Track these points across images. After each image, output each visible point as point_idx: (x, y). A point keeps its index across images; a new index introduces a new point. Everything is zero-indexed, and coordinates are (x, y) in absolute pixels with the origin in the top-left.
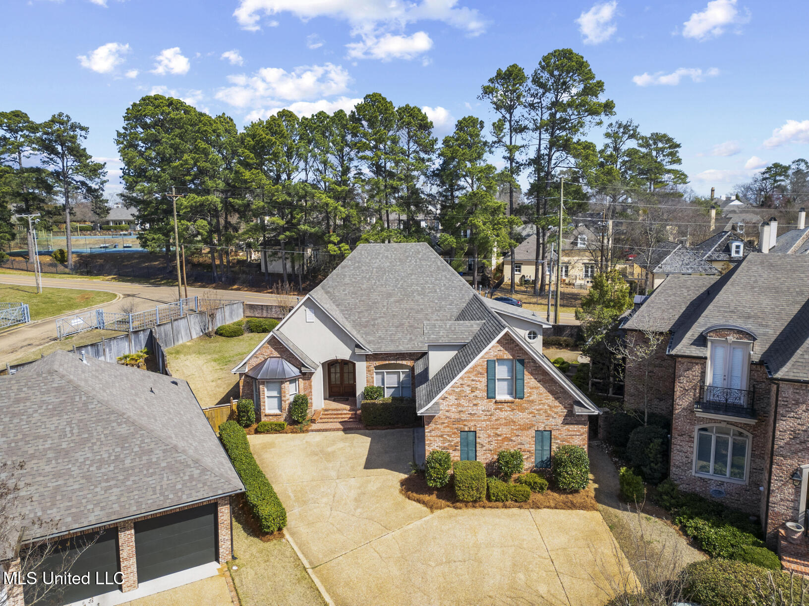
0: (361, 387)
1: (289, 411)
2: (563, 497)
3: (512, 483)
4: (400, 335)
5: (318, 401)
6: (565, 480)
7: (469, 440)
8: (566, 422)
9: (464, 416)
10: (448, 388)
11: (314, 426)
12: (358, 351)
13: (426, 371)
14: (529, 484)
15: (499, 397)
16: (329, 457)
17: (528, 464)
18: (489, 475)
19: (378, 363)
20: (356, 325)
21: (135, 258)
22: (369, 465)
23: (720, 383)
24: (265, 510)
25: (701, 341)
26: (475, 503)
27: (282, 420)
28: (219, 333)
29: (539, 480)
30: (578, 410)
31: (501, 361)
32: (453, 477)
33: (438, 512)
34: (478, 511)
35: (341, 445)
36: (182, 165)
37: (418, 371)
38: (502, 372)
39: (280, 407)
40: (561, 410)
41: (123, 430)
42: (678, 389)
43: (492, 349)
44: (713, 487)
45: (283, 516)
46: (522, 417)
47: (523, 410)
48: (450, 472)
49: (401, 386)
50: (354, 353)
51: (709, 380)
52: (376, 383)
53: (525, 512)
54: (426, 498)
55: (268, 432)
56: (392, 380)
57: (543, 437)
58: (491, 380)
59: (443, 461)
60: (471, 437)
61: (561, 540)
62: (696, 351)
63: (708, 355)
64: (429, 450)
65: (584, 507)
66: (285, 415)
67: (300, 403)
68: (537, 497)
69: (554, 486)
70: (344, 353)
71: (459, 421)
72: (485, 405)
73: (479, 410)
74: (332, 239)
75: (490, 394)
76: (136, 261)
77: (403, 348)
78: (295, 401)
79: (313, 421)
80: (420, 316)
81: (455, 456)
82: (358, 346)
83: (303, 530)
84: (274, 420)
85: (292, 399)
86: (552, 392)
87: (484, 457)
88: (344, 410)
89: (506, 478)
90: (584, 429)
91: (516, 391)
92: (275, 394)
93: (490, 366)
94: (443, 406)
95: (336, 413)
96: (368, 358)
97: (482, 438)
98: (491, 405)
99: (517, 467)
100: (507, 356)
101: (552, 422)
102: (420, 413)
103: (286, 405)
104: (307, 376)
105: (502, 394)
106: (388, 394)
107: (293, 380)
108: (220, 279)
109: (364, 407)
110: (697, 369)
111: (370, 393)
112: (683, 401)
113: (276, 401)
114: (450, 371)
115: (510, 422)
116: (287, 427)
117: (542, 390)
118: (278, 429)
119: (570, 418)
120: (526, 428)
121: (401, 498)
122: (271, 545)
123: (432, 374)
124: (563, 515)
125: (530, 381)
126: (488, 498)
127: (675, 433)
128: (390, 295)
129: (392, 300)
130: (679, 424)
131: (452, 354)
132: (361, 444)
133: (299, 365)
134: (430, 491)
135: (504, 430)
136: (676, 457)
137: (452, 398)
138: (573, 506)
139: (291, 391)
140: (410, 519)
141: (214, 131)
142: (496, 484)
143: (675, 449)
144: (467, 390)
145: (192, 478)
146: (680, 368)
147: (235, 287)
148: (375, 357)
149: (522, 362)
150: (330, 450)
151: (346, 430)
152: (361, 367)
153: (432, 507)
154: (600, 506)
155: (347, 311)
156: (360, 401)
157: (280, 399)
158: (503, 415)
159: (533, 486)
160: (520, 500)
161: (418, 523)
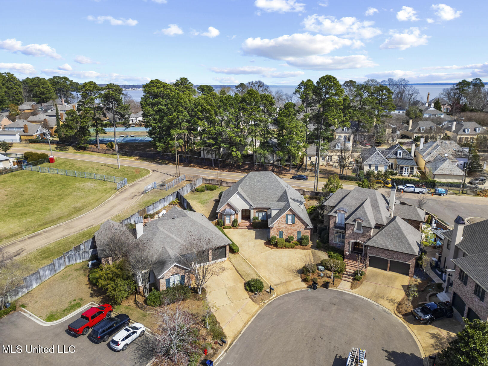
0: (252, 217)
1: (233, 223)
2: (303, 247)
3: (291, 243)
4: (263, 202)
5: (240, 220)
6: (303, 243)
7: (281, 233)
8: (305, 229)
9: (280, 228)
10: (276, 221)
11: (239, 227)
12: (251, 207)
13: (271, 214)
14: (295, 244)
15: (288, 223)
16: (245, 236)
17: (295, 239)
18: (285, 241)
19: (257, 210)
20: (251, 199)
21: (142, 146)
22: (256, 238)
23: (340, 222)
24: (234, 248)
25: (336, 212)
26: (282, 247)
27: (230, 225)
28: (197, 190)
29: (297, 243)
30: (308, 227)
31: (289, 214)
32: (277, 242)
33: (273, 250)
34: (282, 249)
35: (248, 233)
36: (173, 117)
37: (268, 214)
38: (289, 217)
39: (230, 222)
40: (304, 227)
41: (206, 230)
42: (331, 223)
43: (287, 212)
44: (338, 245)
45: (238, 249)
46: (294, 228)
47: (294, 226)
48: (276, 241)
49: (263, 217)
50: (250, 207)
51: (337, 221)
52: (257, 216)
53: (293, 250)
54: (270, 246)
55: (227, 229)
56: (261, 215)
57: (299, 233)
58: (287, 219)
59: (275, 238)
60: (282, 232)
61: (300, 256)
62: (334, 214)
63: (336, 215)
64: (271, 235)
65: (307, 249)
66: (231, 224)
67: (235, 221)
68: (296, 247)
69: (301, 244)
70: (247, 207)
71: (279, 229)
72: (285, 225)
73: (284, 226)
74: (233, 149)
75: (287, 222)
76: (142, 147)
77: (264, 206)
78: (234, 221)
79: (239, 226)
80: (269, 196)
81: (278, 237)
82: (251, 205)
83: (242, 252)
84: (228, 225)
85: (233, 220)
86: (301, 222)
87: (285, 237)
88: (247, 223)
89: (290, 242)
90: (309, 231)
91: (293, 222)
92: (229, 218)
93: (287, 216)
94: (275, 225)
95: (245, 224)
96: (254, 209)
97: (284, 233)
98: (287, 225)
99: (292, 240)
100: (291, 213)
101: (301, 229)
102: (269, 227)
103: (231, 222)
104: (237, 214)
105: (290, 222)
106: (259, 219)
107: (233, 215)
108: (185, 161)
109: (253, 223)
110: (335, 218)
111: (255, 218)
112: (332, 226)
113: (229, 220)
114: (277, 216)
115: (291, 229)
116: (232, 228)
117: (299, 222)
118: (230, 228)
119: (306, 229)
120: (295, 230)
121: (265, 246)
122: (236, 255)
123: (272, 216)
124: (302, 251)
125: (296, 219)
126: (285, 247)
127: (330, 233)
128: (260, 189)
129: (261, 191)
130: (330, 231)
131: (278, 211)
132: (253, 233)
133: (235, 211)
134: (271, 245)
135: (290, 231)
136: (330, 238)
137: (277, 223)
138: (305, 249)
139: (233, 218)
140: (266, 251)
141: (185, 102)
142: (287, 244)
143: (330, 236)
144: (281, 221)
145: (221, 240)
146: (331, 218)
147: (192, 165)
148: (256, 208)
149: (294, 215)
150: (245, 234)
151: (248, 229)
152: (252, 211)
153: (272, 248)
154: (311, 249)
155: (248, 194)
156: (252, 221)
157: (230, 219)
158: (289, 227)
159: (296, 244)
160: (292, 247)
161: (269, 251)
